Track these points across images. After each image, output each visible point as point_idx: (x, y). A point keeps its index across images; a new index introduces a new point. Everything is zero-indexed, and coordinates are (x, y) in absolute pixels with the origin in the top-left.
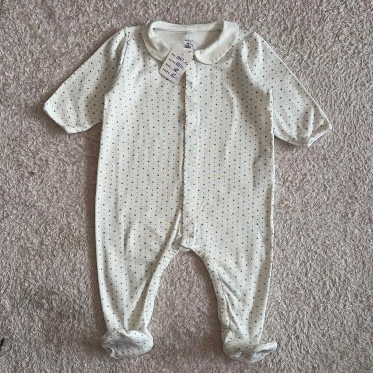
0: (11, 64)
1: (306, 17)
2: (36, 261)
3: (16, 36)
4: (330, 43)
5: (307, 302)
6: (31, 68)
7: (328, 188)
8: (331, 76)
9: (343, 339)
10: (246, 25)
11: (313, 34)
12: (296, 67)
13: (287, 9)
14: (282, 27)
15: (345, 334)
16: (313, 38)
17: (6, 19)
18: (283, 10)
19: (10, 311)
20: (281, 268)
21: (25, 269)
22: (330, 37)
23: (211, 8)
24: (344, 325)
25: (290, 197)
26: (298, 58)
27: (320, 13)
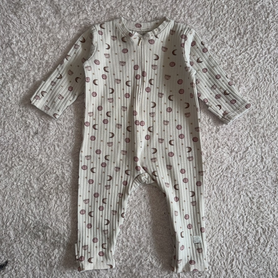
0: (24, 47)
1: (256, 26)
2: (35, 202)
3: (29, 26)
4: (273, 47)
5: (243, 246)
6: (40, 51)
7: (265, 159)
8: (272, 73)
9: (268, 275)
10: (209, 29)
11: (260, 39)
12: (245, 64)
13: (241, 18)
14: (237, 33)
15: (270, 271)
16: (260, 42)
17: (22, 12)
18: (238, 19)
19: (14, 239)
20: (225, 219)
21: (27, 208)
22: (273, 42)
23: (183, 13)
24: (270, 264)
25: (235, 165)
26: (248, 57)
27: (267, 23)
